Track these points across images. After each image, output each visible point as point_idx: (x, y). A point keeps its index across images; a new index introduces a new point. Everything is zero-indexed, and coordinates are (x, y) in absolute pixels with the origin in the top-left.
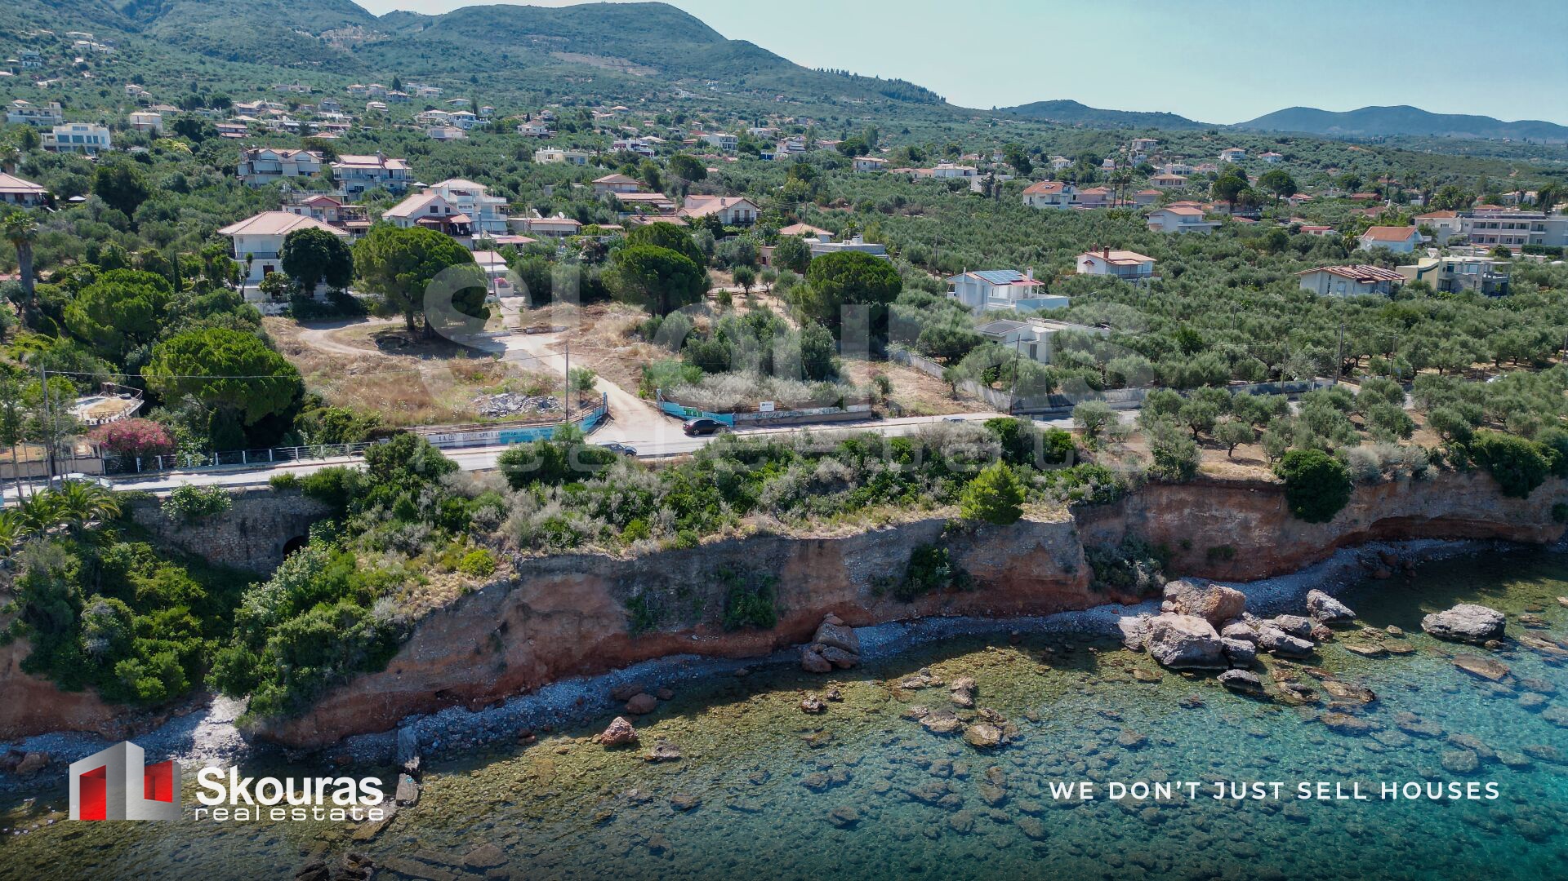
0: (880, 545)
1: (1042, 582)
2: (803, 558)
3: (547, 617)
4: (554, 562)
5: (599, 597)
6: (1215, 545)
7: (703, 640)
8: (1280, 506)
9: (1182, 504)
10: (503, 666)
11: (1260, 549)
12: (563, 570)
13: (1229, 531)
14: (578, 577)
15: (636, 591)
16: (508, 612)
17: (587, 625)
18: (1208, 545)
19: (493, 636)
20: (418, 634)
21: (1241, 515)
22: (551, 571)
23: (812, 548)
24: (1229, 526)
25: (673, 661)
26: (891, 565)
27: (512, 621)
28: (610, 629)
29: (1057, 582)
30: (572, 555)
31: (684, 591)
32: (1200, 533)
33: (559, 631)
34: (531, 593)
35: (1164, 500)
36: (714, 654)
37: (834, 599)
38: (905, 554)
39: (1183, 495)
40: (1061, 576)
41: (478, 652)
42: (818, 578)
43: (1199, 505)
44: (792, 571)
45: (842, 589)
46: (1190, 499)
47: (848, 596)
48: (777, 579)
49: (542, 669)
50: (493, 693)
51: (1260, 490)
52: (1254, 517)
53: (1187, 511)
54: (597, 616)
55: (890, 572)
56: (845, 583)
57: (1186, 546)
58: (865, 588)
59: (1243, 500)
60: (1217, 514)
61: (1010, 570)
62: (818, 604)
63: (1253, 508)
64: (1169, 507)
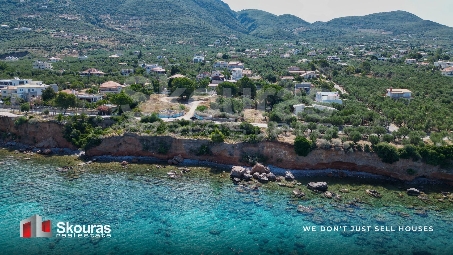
0: (193, 143)
1: (227, 157)
2: (176, 142)
3: (130, 144)
4: (129, 134)
5: (137, 143)
6: (279, 158)
7: (155, 154)
8: (293, 150)
9: (272, 147)
10: (118, 150)
11: (290, 161)
12: (130, 136)
13: (281, 155)
14: (134, 138)
15: (145, 143)
16: (121, 141)
17: (137, 147)
18: (277, 158)
19: (118, 145)
20: (103, 141)
21: (284, 152)
22: (128, 136)
23: (177, 140)
24: (281, 154)
25: (151, 157)
26: (195, 147)
27: (122, 143)
28: (140, 149)
29: (229, 158)
30: (132, 133)
31: (153, 144)
32: (275, 154)
33: (131, 147)
34: (126, 139)
35: (268, 145)
36: (157, 157)
37: (181, 152)
38: (199, 146)
39: (272, 145)
40: (230, 156)
41: (115, 147)
42: (179, 147)
43: (275, 148)
44: (174, 145)
45: (183, 150)
46: (274, 146)
47: (184, 152)
48: (171, 146)
49: (126, 153)
50: (116, 154)
51: (288, 145)
52: (287, 152)
53: (273, 149)
54: (138, 146)
55: (195, 149)
56: (184, 149)
57: (272, 157)
58: (188, 151)
59: (285, 147)
60: (279, 150)
61: (221, 153)
62: (178, 152)
63: (287, 150)
64: (269, 147)
